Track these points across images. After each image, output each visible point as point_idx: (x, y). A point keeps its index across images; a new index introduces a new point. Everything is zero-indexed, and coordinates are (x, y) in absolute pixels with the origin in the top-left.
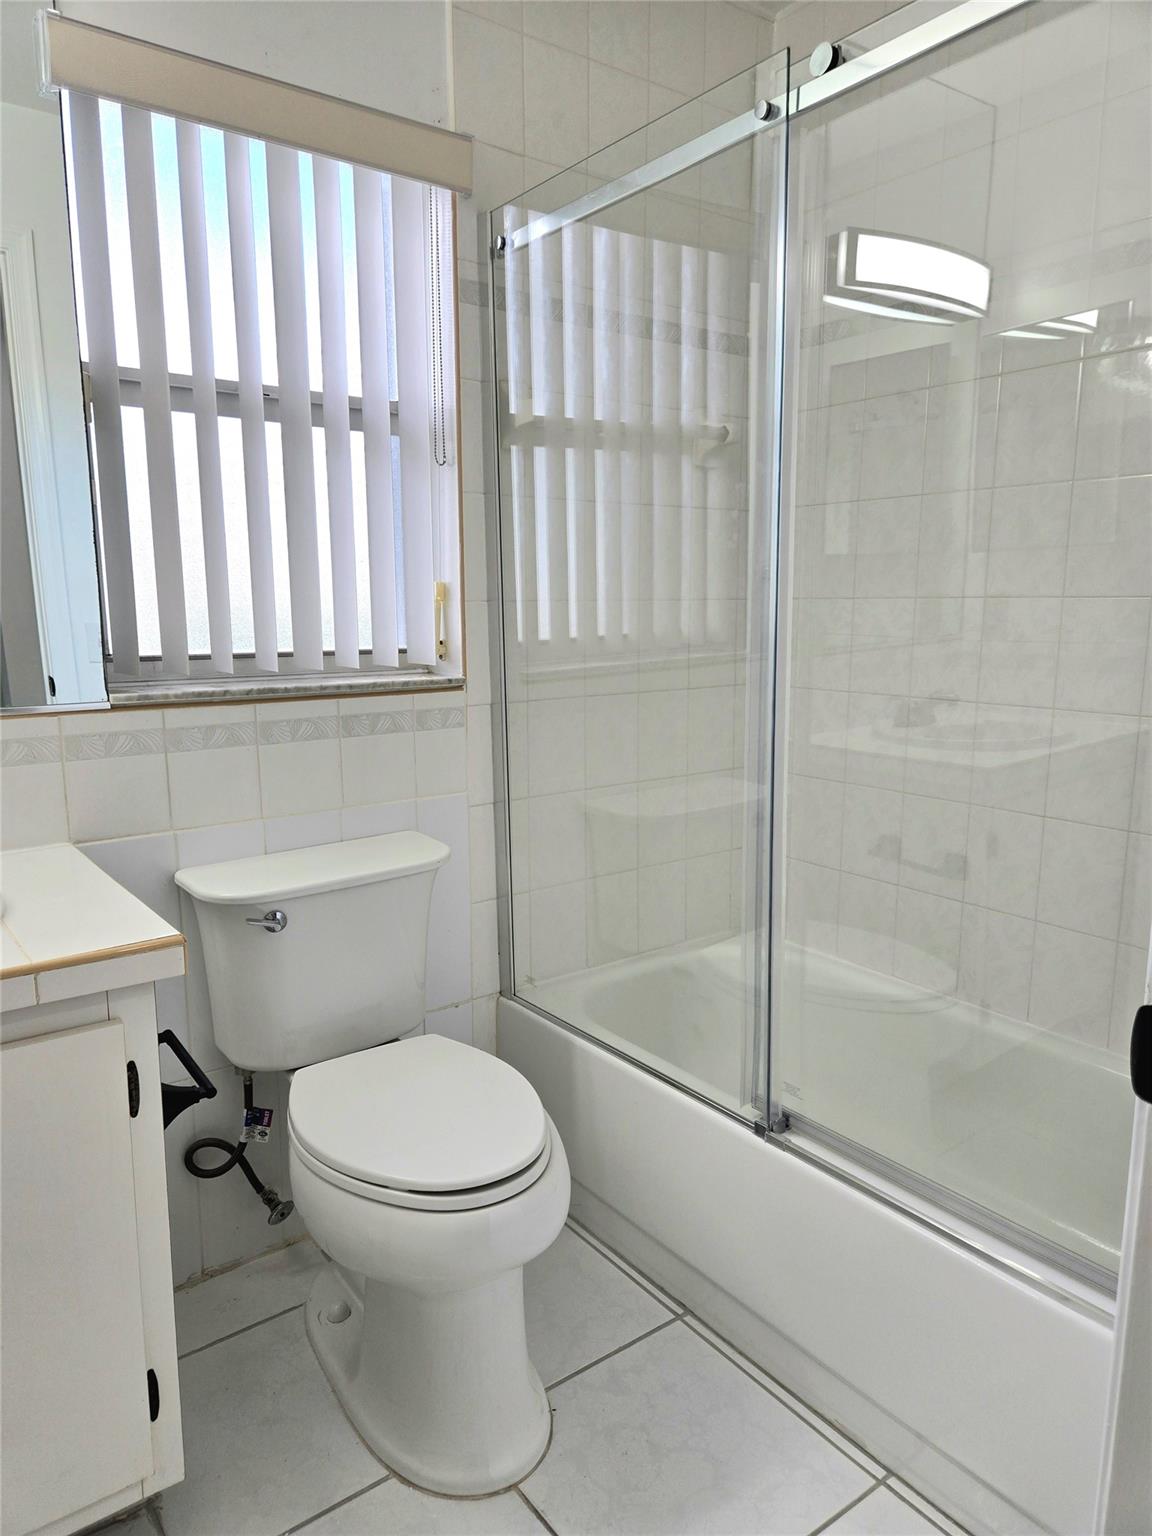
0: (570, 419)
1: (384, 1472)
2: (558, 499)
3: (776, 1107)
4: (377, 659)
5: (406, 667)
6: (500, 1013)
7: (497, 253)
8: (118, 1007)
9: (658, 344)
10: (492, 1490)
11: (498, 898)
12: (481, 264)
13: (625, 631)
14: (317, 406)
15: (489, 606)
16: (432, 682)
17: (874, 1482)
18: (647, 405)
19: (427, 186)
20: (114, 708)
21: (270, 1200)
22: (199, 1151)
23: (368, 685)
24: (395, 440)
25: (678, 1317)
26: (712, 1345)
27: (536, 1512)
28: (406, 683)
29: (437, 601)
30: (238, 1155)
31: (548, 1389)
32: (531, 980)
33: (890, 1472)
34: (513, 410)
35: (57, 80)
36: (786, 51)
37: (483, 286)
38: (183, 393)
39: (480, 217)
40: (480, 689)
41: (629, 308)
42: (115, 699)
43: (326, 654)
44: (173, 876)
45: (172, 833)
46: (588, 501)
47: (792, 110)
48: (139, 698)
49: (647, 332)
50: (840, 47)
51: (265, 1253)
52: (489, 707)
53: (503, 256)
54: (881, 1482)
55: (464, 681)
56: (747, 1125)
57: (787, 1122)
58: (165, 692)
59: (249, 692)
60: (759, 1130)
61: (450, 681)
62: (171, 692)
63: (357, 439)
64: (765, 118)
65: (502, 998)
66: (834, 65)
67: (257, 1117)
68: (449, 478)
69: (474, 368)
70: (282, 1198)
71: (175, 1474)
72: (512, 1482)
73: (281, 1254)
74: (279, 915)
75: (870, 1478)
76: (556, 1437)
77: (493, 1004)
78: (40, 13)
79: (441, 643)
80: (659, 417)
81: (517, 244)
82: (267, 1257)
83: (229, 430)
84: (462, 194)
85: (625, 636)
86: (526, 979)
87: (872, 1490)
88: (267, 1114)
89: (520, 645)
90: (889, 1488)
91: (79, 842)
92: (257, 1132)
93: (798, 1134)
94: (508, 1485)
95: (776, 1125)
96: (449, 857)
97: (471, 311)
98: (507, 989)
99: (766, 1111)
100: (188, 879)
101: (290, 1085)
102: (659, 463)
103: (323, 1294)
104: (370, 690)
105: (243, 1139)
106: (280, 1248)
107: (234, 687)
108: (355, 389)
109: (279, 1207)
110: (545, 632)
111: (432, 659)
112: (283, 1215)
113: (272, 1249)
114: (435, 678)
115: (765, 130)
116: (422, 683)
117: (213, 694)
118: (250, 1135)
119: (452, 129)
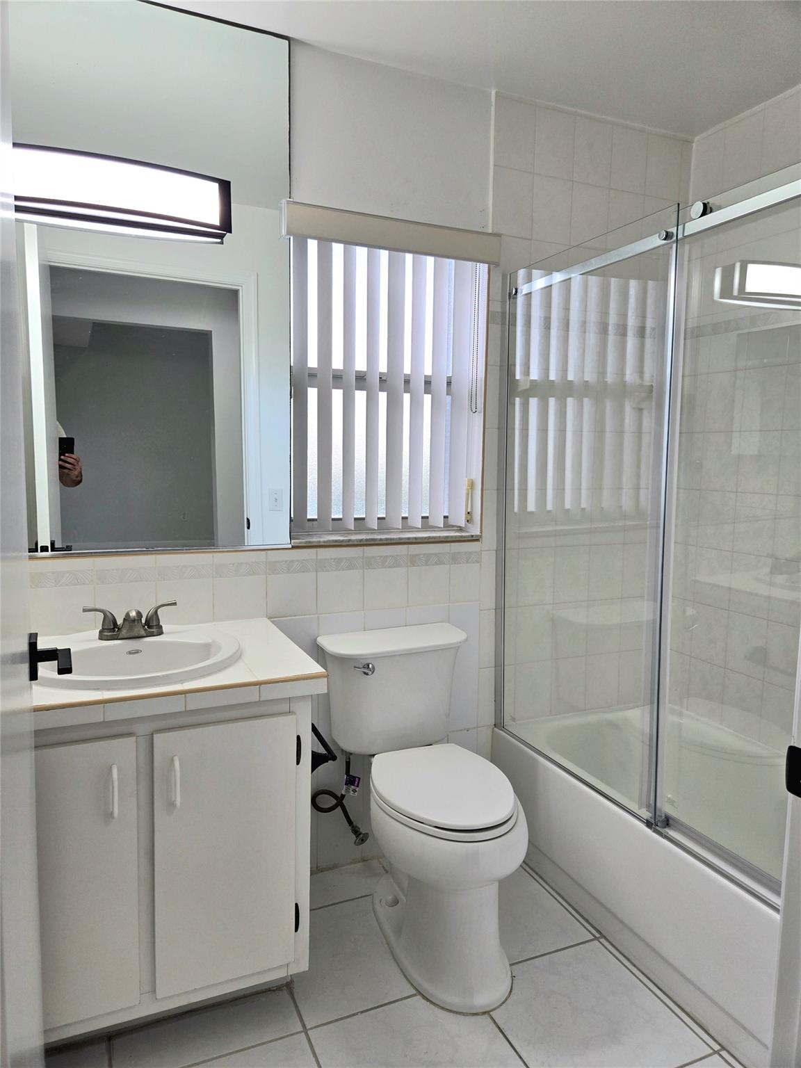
0: (553, 381)
1: (414, 992)
2: (543, 430)
3: (660, 811)
4: (431, 522)
5: (447, 526)
6: (494, 737)
7: (513, 296)
8: (295, 706)
9: (612, 338)
10: (475, 1012)
11: (495, 667)
12: (503, 302)
13: (583, 506)
14: (407, 382)
15: (498, 493)
16: (461, 537)
17: (712, 1051)
18: (602, 372)
19: (474, 264)
20: (293, 547)
21: (356, 831)
22: (319, 796)
23: (426, 538)
24: (449, 398)
25: (596, 938)
26: (616, 958)
27: (499, 1028)
28: (447, 537)
29: (468, 489)
30: (340, 801)
31: (511, 965)
32: (514, 719)
33: (723, 1048)
34: (518, 377)
35: (289, 233)
36: (677, 205)
37: (503, 313)
38: (338, 378)
39: (504, 276)
40: (490, 540)
41: (593, 317)
42: (294, 543)
43: (403, 518)
44: (316, 640)
45: (316, 616)
46: (562, 431)
47: (680, 236)
48: (306, 543)
49: (603, 329)
50: (708, 203)
51: (350, 863)
52: (495, 552)
53: (516, 298)
54: (716, 1052)
55: (481, 536)
56: (641, 820)
57: (667, 822)
58: (319, 540)
59: (361, 540)
60: (649, 824)
61: (472, 536)
62: (322, 540)
63: (427, 398)
64: (665, 239)
65: (495, 729)
66: (704, 213)
67: (351, 781)
68: (478, 419)
69: (495, 358)
70: (363, 831)
71: (304, 966)
72: (487, 1009)
73: (359, 865)
74: (370, 666)
75: (710, 1049)
76: (513, 992)
77: (490, 733)
78: (284, 201)
79: (468, 513)
80: (610, 378)
81: (524, 292)
82: (352, 866)
83: (360, 397)
84: (493, 265)
85: (583, 509)
86: (510, 718)
87: (710, 1055)
88: (357, 779)
89: (516, 514)
90: (721, 1056)
91: (272, 618)
92: (351, 791)
93: (675, 830)
94: (484, 1011)
95: (660, 823)
96: (466, 640)
97: (496, 328)
98: (499, 724)
99: (653, 812)
100: (324, 641)
101: (371, 764)
102: (609, 406)
103: (383, 890)
104: (426, 540)
105: (344, 793)
106: (359, 862)
107: (354, 537)
108: (428, 371)
109: (361, 836)
110: (531, 506)
111: (462, 523)
112: (362, 840)
113: (355, 861)
114: (464, 534)
115: (663, 245)
116: (456, 537)
117: (343, 541)
118: (347, 791)
119: (490, 232)
